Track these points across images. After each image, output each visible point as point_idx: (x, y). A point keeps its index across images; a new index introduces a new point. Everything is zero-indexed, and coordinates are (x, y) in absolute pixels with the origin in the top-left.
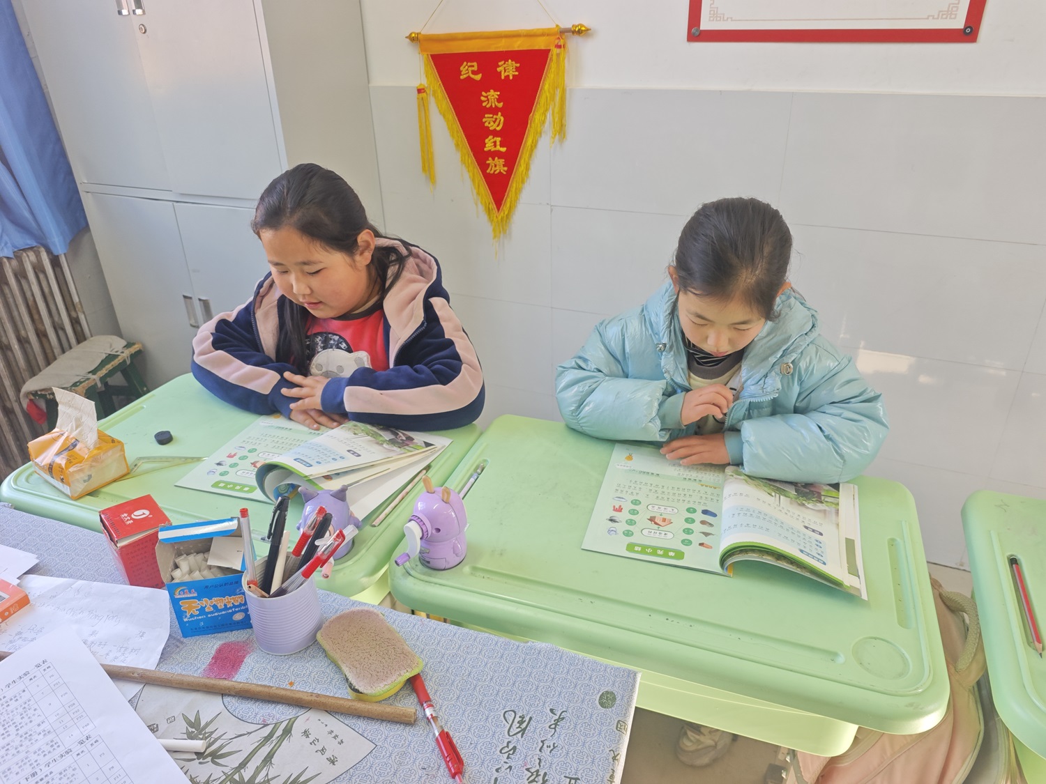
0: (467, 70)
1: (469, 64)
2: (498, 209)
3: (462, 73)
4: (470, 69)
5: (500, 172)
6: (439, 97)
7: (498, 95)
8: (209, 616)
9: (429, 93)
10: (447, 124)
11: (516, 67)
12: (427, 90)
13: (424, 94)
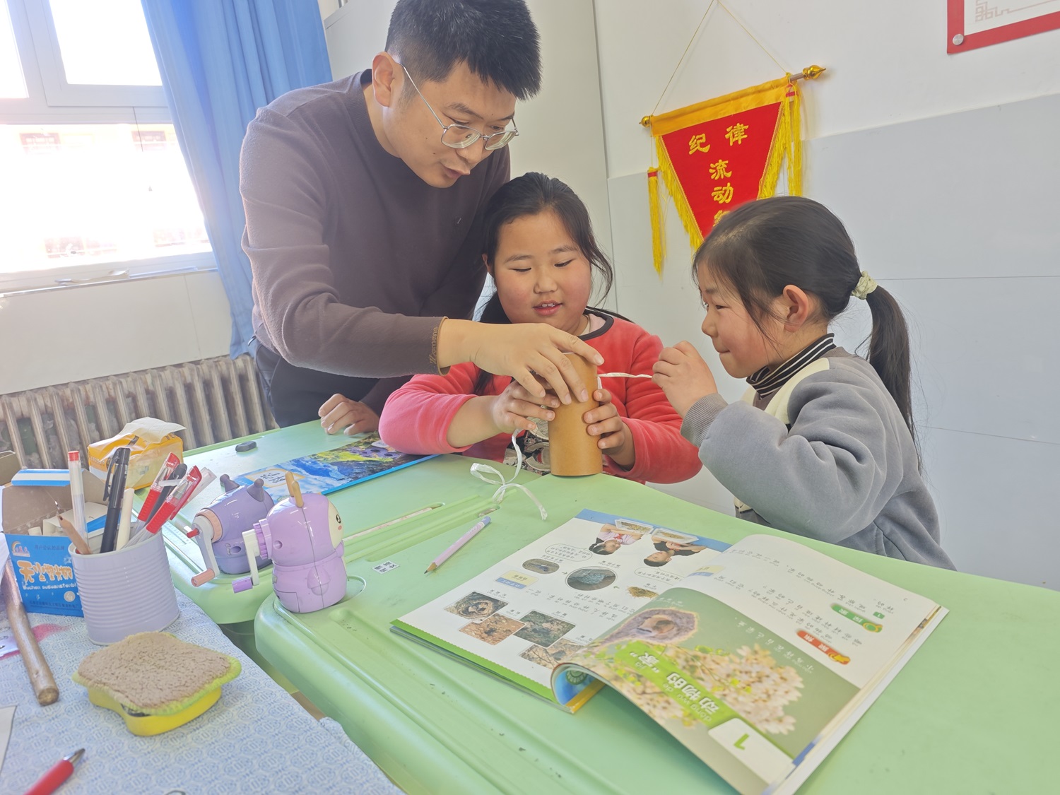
0: (696, 143)
1: (698, 137)
3: (691, 148)
4: (699, 141)
6: (669, 178)
7: (726, 164)
8: (44, 588)
9: (660, 175)
10: (676, 205)
11: (745, 129)
12: (658, 173)
13: (655, 177)
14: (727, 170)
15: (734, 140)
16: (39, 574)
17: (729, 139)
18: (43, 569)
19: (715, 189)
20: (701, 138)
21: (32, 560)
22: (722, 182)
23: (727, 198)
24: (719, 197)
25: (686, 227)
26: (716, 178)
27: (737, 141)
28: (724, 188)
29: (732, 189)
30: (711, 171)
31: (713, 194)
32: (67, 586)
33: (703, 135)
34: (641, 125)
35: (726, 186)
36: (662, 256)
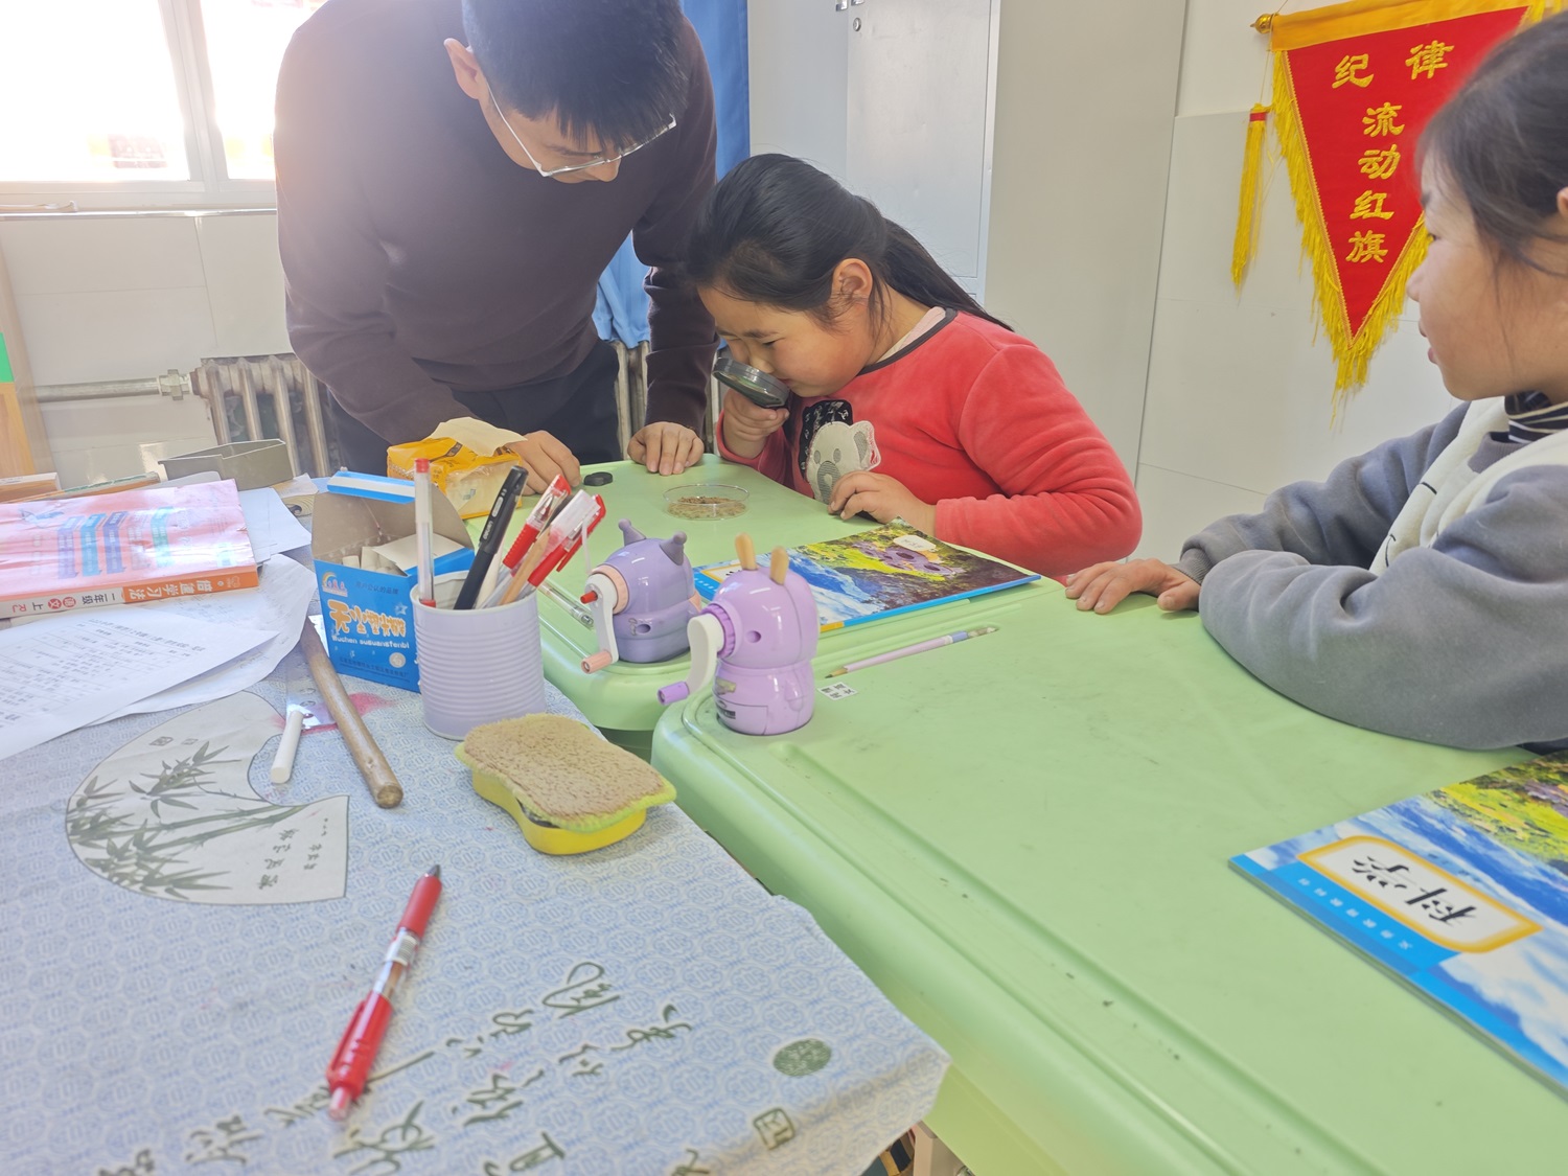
0: (1348, 70)
1: (1354, 58)
2: (1354, 331)
3: (1338, 77)
4: (1354, 68)
5: (1372, 260)
6: (1287, 126)
7: (1396, 111)
8: (362, 642)
9: (1271, 119)
10: (1291, 174)
11: (1445, 52)
12: (1269, 115)
13: (1262, 122)
14: (1396, 122)
15: (1422, 69)
16: (358, 622)
17: (1412, 66)
18: (365, 617)
19: (1368, 153)
20: (1360, 62)
21: (350, 601)
22: (1383, 142)
23: (1386, 171)
24: (1370, 167)
25: (1300, 212)
26: (1373, 134)
27: (1426, 72)
28: (1384, 153)
29: (1397, 156)
30: (1366, 120)
31: (1361, 161)
32: (395, 645)
33: (1365, 57)
34: (1254, 29)
35: (1389, 149)
36: (1247, 256)
